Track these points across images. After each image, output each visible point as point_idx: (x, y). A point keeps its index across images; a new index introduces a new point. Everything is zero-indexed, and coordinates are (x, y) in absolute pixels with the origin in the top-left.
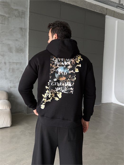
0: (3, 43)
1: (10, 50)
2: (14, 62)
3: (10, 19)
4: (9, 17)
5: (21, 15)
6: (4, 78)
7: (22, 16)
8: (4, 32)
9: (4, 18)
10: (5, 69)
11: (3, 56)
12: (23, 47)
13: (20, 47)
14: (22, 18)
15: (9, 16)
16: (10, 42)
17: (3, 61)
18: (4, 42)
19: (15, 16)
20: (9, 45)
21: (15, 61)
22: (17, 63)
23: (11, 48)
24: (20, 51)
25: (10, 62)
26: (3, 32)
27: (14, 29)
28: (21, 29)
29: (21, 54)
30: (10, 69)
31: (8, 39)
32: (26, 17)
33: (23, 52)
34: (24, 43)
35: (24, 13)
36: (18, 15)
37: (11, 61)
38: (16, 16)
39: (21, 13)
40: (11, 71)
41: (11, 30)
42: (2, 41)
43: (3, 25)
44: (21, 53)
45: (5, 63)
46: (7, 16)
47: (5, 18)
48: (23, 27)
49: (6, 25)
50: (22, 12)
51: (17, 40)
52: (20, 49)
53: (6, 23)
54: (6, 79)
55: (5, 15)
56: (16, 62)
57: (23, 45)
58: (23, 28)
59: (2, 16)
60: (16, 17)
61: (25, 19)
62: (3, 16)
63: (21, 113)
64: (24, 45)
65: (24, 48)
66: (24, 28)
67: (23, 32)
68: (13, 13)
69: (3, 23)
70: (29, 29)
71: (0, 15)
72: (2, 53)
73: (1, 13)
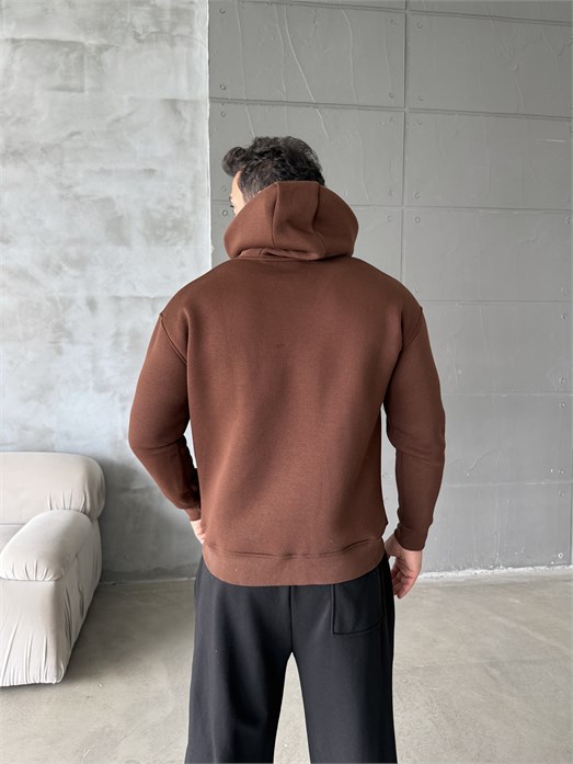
0: (77, 198)
1: (116, 229)
2: (140, 298)
3: (107, 57)
4: (101, 49)
5: (167, 28)
6: (91, 384)
7: (174, 33)
8: (78, 133)
9: (74, 56)
10: (94, 335)
11: (80, 263)
12: (188, 207)
13: (171, 207)
14: (173, 44)
15: (104, 41)
16: (112, 189)
17: (80, 295)
18: (79, 190)
19: (136, 36)
20: (107, 202)
21: (143, 292)
22: (154, 299)
23: (121, 217)
24: (169, 233)
25: (118, 299)
26: (75, 137)
27: (130, 115)
28: (173, 105)
29: (179, 248)
30: (118, 334)
31: (103, 171)
32: (198, 35)
33: (188, 239)
34: (193, 188)
35: (182, 14)
36: (153, 29)
37: (123, 292)
38: (142, 37)
39: (167, 17)
40: (125, 346)
41: (118, 120)
42: (70, 187)
43: (73, 94)
44: (174, 244)
45: (92, 304)
46: (92, 41)
47: (81, 58)
48: (184, 94)
49: (87, 93)
50: (176, 12)
51: (151, 172)
52: (169, 224)
53: (88, 83)
54: (102, 388)
55: (81, 38)
56: (152, 296)
57: (184, 196)
58: (186, 102)
59: (66, 49)
60: (140, 41)
61: (190, 45)
62: (72, 46)
63: (186, 579)
64: (189, 195)
65: (194, 212)
66: (187, 98)
67: (186, 121)
68: (124, 19)
69: (74, 83)
70: (210, 98)
71: (56, 44)
72: (72, 251)
73: (58, 33)
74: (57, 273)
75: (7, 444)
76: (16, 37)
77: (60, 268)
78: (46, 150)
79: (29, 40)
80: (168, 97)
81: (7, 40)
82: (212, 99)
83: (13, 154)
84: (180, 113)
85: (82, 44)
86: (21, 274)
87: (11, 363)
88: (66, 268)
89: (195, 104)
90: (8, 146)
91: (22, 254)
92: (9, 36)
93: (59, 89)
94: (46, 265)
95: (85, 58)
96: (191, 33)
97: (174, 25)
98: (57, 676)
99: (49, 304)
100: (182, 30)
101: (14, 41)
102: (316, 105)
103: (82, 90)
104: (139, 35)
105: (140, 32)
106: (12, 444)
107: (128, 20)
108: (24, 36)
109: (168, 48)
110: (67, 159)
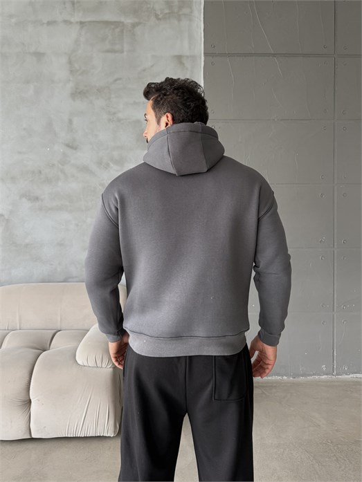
0: (119, 120)
3: (138, 30)
4: (134, 25)
5: (176, 10)
7: (181, 13)
8: (120, 79)
9: (118, 30)
14: (179, 20)
15: (136, 20)
16: (140, 114)
18: (120, 115)
19: (156, 16)
26: (118, 82)
27: (152, 66)
28: (179, 59)
32: (196, 13)
35: (186, 0)
36: (167, 11)
38: (160, 17)
41: (144, 70)
42: (115, 113)
43: (117, 54)
46: (128, 21)
47: (122, 31)
49: (125, 53)
53: (126, 47)
55: (122, 19)
58: (187, 57)
59: (113, 27)
60: (159, 19)
61: (191, 20)
62: (116, 24)
66: (188, 54)
67: (187, 69)
68: (149, 6)
69: (117, 47)
70: (204, 53)
71: (107, 23)
72: (116, 154)
73: (108, 17)
74: (107, 168)
75: (73, 278)
76: (83, 20)
77: (108, 165)
78: (100, 90)
79: (90, 22)
80: (177, 54)
81: (77, 22)
82: (205, 54)
83: (80, 93)
84: (183, 64)
85: (123, 23)
86: (85, 169)
87: (77, 225)
88: (112, 165)
89: (193, 58)
90: (77, 89)
91: (85, 156)
92: (78, 20)
93: (108, 51)
94: (99, 163)
95: (125, 31)
96: (191, 12)
97: (180, 8)
98: (115, 432)
99: (100, 188)
100: (186, 11)
101: (82, 23)
102: (274, 55)
103: (122, 52)
104: (158, 15)
105: (159, 14)
106: (76, 277)
107: (152, 7)
108: (88, 19)
109: (176, 22)
110: (113, 96)
